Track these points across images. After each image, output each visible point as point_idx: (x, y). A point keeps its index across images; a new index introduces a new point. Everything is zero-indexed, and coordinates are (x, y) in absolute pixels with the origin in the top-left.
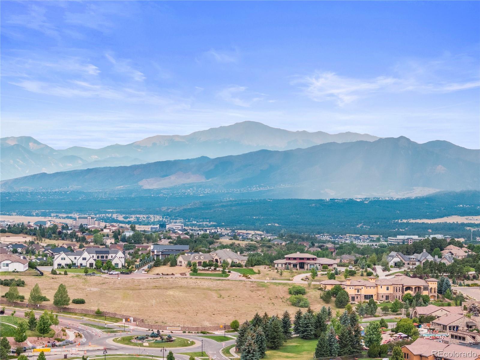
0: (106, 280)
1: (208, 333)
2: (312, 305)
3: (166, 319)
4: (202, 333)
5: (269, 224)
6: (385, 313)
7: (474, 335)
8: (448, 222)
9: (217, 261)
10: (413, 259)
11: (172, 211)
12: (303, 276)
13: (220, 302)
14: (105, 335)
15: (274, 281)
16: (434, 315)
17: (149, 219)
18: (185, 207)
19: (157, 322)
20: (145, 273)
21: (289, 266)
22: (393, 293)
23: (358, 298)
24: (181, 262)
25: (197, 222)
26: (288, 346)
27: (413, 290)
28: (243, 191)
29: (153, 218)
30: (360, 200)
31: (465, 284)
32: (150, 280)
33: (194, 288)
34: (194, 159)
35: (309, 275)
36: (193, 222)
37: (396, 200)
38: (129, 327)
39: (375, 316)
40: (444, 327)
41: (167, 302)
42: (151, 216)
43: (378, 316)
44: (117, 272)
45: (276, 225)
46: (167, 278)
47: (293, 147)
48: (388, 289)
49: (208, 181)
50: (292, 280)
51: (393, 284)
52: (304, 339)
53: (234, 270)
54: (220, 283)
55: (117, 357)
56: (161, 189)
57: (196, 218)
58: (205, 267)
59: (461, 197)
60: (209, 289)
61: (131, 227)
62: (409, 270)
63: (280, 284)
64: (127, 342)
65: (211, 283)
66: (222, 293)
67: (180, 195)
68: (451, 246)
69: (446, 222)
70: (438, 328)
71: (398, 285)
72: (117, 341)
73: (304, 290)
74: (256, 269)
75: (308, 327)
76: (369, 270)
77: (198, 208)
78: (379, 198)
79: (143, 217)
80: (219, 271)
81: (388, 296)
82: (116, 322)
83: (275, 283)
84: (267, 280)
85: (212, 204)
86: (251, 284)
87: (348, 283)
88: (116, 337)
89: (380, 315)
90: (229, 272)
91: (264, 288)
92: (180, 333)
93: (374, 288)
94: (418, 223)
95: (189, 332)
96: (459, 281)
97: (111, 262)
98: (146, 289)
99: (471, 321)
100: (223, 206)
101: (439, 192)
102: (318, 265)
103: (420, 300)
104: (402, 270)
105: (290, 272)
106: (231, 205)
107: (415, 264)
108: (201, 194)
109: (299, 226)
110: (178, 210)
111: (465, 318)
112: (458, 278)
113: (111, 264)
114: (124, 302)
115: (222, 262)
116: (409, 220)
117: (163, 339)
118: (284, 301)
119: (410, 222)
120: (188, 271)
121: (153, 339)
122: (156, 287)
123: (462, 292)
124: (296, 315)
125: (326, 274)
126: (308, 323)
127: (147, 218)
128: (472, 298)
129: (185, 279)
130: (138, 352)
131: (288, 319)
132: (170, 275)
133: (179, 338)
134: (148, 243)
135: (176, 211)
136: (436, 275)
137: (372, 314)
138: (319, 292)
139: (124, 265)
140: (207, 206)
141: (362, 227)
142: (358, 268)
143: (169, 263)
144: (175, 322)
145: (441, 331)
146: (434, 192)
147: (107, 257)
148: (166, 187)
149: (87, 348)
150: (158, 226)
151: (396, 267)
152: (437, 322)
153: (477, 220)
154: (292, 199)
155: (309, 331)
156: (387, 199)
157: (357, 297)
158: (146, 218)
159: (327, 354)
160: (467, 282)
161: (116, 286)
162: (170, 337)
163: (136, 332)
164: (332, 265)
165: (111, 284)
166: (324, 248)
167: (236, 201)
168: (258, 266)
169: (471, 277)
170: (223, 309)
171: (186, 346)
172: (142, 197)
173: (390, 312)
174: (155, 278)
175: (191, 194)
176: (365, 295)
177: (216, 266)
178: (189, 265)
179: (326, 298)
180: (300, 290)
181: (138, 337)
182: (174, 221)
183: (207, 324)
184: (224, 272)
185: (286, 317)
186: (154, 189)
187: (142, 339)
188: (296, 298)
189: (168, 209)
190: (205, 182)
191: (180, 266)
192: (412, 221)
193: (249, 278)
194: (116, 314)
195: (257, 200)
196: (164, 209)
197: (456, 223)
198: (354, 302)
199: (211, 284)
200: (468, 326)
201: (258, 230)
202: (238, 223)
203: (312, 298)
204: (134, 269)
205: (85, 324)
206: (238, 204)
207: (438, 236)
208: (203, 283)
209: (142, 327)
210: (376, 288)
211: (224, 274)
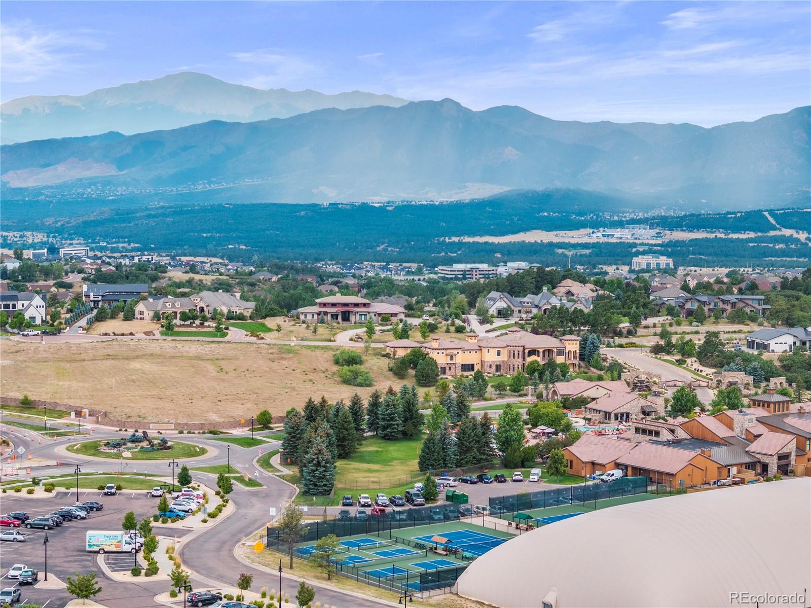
0: (20, 345)
1: (221, 433)
2: (376, 382)
3: (143, 411)
4: (211, 432)
5: (230, 246)
6: (500, 394)
7: (672, 428)
8: (527, 242)
9: (202, 309)
10: (528, 303)
11: (64, 225)
12: (352, 333)
13: (223, 380)
14: (48, 440)
15: (306, 343)
16: (585, 394)
17: (25, 239)
18: (86, 218)
19: (129, 417)
20: (83, 332)
21: (325, 317)
22: (508, 360)
23: (452, 369)
24: (141, 313)
25: (108, 243)
26: (364, 452)
27: (541, 354)
28: (182, 190)
29: (31, 237)
30: (380, 204)
31: (616, 344)
32: (96, 344)
33: (174, 357)
34: (95, 137)
35: (361, 331)
36: (101, 244)
37: (439, 205)
38: (83, 426)
39: (486, 400)
40: (606, 415)
41: (133, 381)
42: (28, 234)
43: (491, 399)
44: (36, 332)
45: (241, 247)
46: (124, 340)
47: (264, 116)
48: (499, 354)
49: (122, 173)
50: (334, 341)
51: (508, 346)
52: (386, 439)
53: (233, 325)
54: (217, 347)
55: (86, 478)
56: (41, 189)
57: (105, 237)
58: (185, 320)
59: (544, 199)
60: (199, 358)
61: (15, 253)
62: (523, 322)
63: (316, 347)
64: (92, 451)
65: (202, 347)
66: (223, 364)
67: (74, 198)
68: (568, 282)
69: (524, 242)
70: (596, 417)
71: (516, 346)
72: (74, 450)
73: (360, 357)
74: (270, 322)
75: (392, 419)
76: (458, 322)
77: (108, 219)
78: (411, 202)
79: (14, 236)
80: (209, 326)
81: (500, 365)
82: (60, 418)
83: (309, 347)
84: (293, 342)
85: (130, 213)
86: (268, 349)
87: (435, 344)
88: (70, 444)
89: (493, 396)
90: (227, 328)
91: (291, 355)
92: (173, 434)
93: (476, 352)
94: (478, 243)
95: (189, 433)
96: (606, 340)
97: (23, 315)
98: (92, 360)
99: (649, 404)
100: (149, 216)
101: (509, 191)
102: (372, 315)
103: (556, 371)
104: (512, 321)
105: (327, 328)
106: (164, 215)
107: (530, 312)
108: (112, 196)
109: (281, 250)
110: (73, 224)
111: (639, 399)
112: (604, 334)
113: (24, 318)
114: (61, 383)
115: (211, 311)
116: (462, 238)
117: (152, 446)
118: (329, 376)
119: (464, 241)
120: (156, 328)
121: (136, 446)
122: (109, 355)
123: (614, 357)
124: (371, 399)
125: (388, 331)
126: (394, 414)
127: (21, 237)
128: (633, 366)
129: (156, 341)
130: (117, 469)
131: (359, 408)
132: (127, 335)
133: (178, 443)
134: (46, 281)
135: (70, 225)
136: (568, 329)
137: (481, 396)
138: (387, 361)
139: (44, 319)
140: (124, 216)
141: (385, 250)
142: (440, 320)
143: (121, 315)
144: (160, 416)
145: (601, 421)
146: (502, 191)
147: (14, 306)
148: (49, 184)
149: (27, 464)
150: (45, 251)
151: (501, 317)
152: (594, 408)
153: (573, 237)
154: (265, 204)
155: (396, 426)
156: (424, 203)
157: (450, 369)
158: (19, 237)
159: (439, 464)
160: (618, 341)
161: (39, 356)
162: (164, 442)
163: (100, 433)
164: (396, 315)
165: (30, 352)
166: (342, 286)
167: (171, 207)
168: (272, 318)
169: (625, 331)
170: (232, 392)
171: (193, 455)
172: (9, 201)
173: (508, 392)
174: (104, 341)
175: (93, 196)
176: (462, 365)
177: (204, 319)
178: (157, 317)
179: (399, 370)
180: (354, 356)
181: (108, 443)
182: (68, 242)
183: (214, 417)
184: (218, 329)
185: (356, 404)
186: (29, 187)
187: (117, 445)
188: (349, 371)
189: (56, 222)
190: (117, 176)
191: (141, 319)
192: (467, 239)
193: (262, 338)
194: (56, 404)
195: (208, 206)
196: (49, 221)
197: (540, 242)
198: (445, 376)
199: (202, 350)
200: (644, 413)
201: (214, 256)
202: (178, 245)
203: (375, 372)
204: (63, 326)
205: (7, 423)
206: (175, 212)
207: (520, 264)
208: (187, 348)
209: (106, 425)
210: (480, 351)
211: (220, 332)
